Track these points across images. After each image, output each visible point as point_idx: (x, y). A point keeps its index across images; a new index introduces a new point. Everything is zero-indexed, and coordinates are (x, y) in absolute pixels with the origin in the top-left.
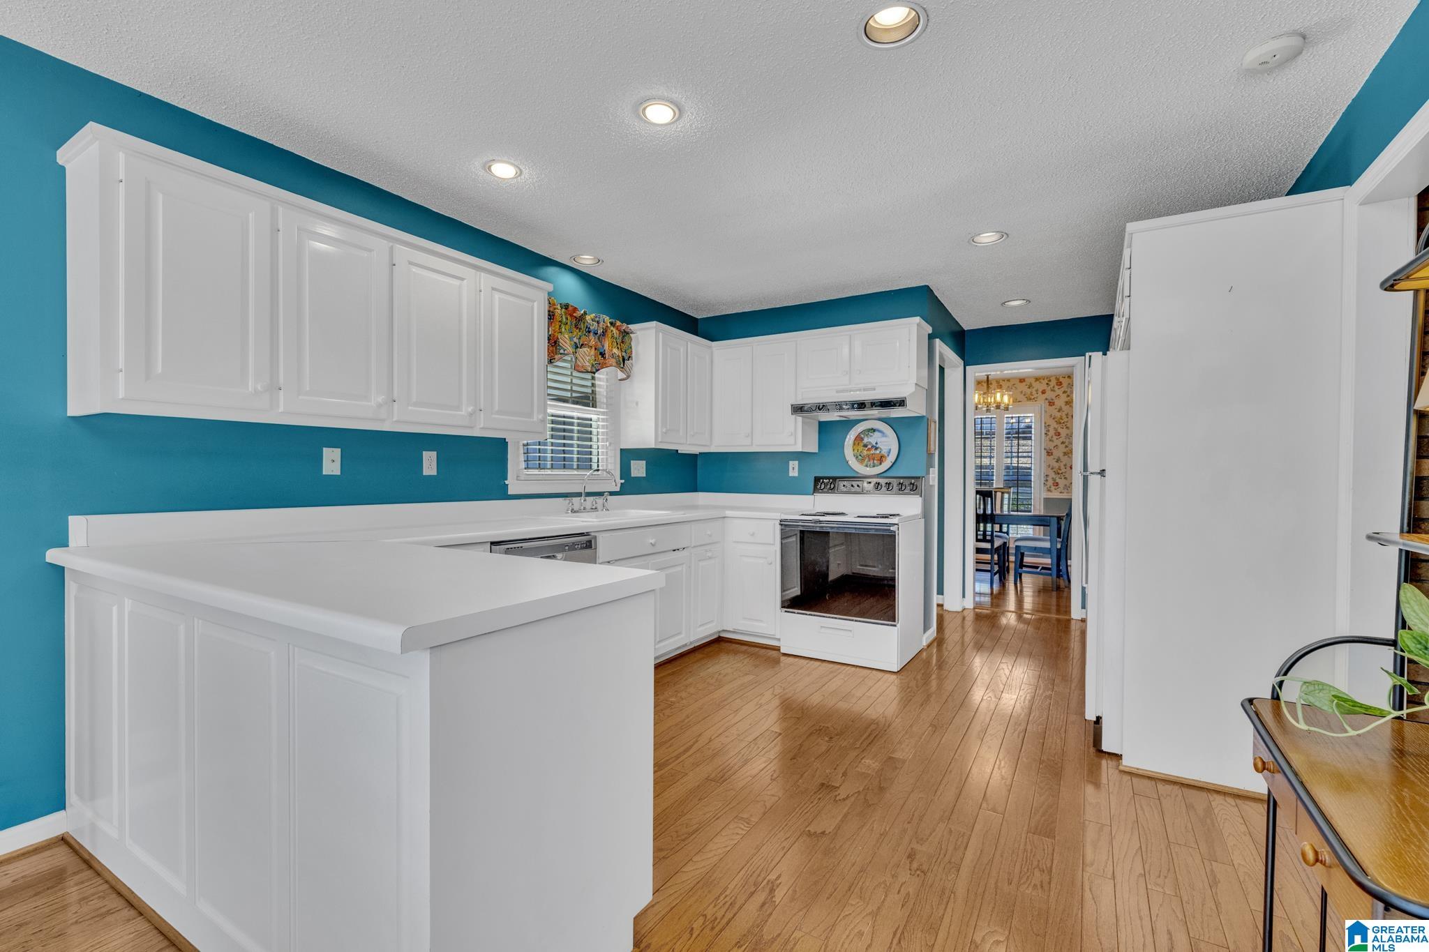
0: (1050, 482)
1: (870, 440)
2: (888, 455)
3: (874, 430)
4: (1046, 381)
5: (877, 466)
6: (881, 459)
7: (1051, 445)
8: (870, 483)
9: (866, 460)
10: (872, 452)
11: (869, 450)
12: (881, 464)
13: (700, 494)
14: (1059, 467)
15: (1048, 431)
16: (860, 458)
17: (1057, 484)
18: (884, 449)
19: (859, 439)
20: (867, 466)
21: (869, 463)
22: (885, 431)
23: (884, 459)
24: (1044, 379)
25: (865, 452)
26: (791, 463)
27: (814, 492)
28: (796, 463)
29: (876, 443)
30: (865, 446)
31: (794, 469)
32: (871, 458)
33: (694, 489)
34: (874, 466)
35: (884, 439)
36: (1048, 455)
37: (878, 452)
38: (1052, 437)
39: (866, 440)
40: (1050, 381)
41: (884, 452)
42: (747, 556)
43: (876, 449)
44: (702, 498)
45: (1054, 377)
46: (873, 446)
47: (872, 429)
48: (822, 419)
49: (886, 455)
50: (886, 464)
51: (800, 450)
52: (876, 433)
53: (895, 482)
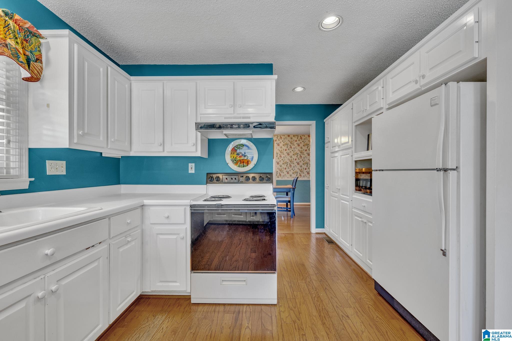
0: (278, 174)
1: (241, 151)
2: (252, 160)
3: (243, 145)
4: (277, 137)
5: (246, 166)
6: (248, 163)
7: (278, 161)
8: (243, 177)
9: (239, 163)
10: (242, 158)
11: (240, 157)
12: (248, 165)
13: (122, 185)
14: (281, 169)
15: (278, 155)
16: (235, 162)
17: (280, 175)
18: (249, 157)
19: (234, 150)
20: (239, 166)
21: (241, 165)
22: (249, 146)
23: (249, 162)
24: (276, 136)
25: (238, 158)
26: (190, 164)
27: (207, 183)
28: (193, 164)
29: (245, 153)
30: (238, 154)
31: (192, 169)
32: (242, 162)
33: (118, 182)
34: (244, 167)
35: (249, 151)
36: (277, 164)
37: (246, 158)
38: (279, 158)
39: (238, 151)
40: (278, 136)
41: (249, 158)
42: (162, 234)
43: (245, 156)
44: (124, 188)
45: (279, 135)
46: (243, 155)
47: (242, 144)
48: (211, 137)
49: (251, 160)
50: (251, 166)
51: (199, 155)
52: (244, 147)
53: (257, 176)
